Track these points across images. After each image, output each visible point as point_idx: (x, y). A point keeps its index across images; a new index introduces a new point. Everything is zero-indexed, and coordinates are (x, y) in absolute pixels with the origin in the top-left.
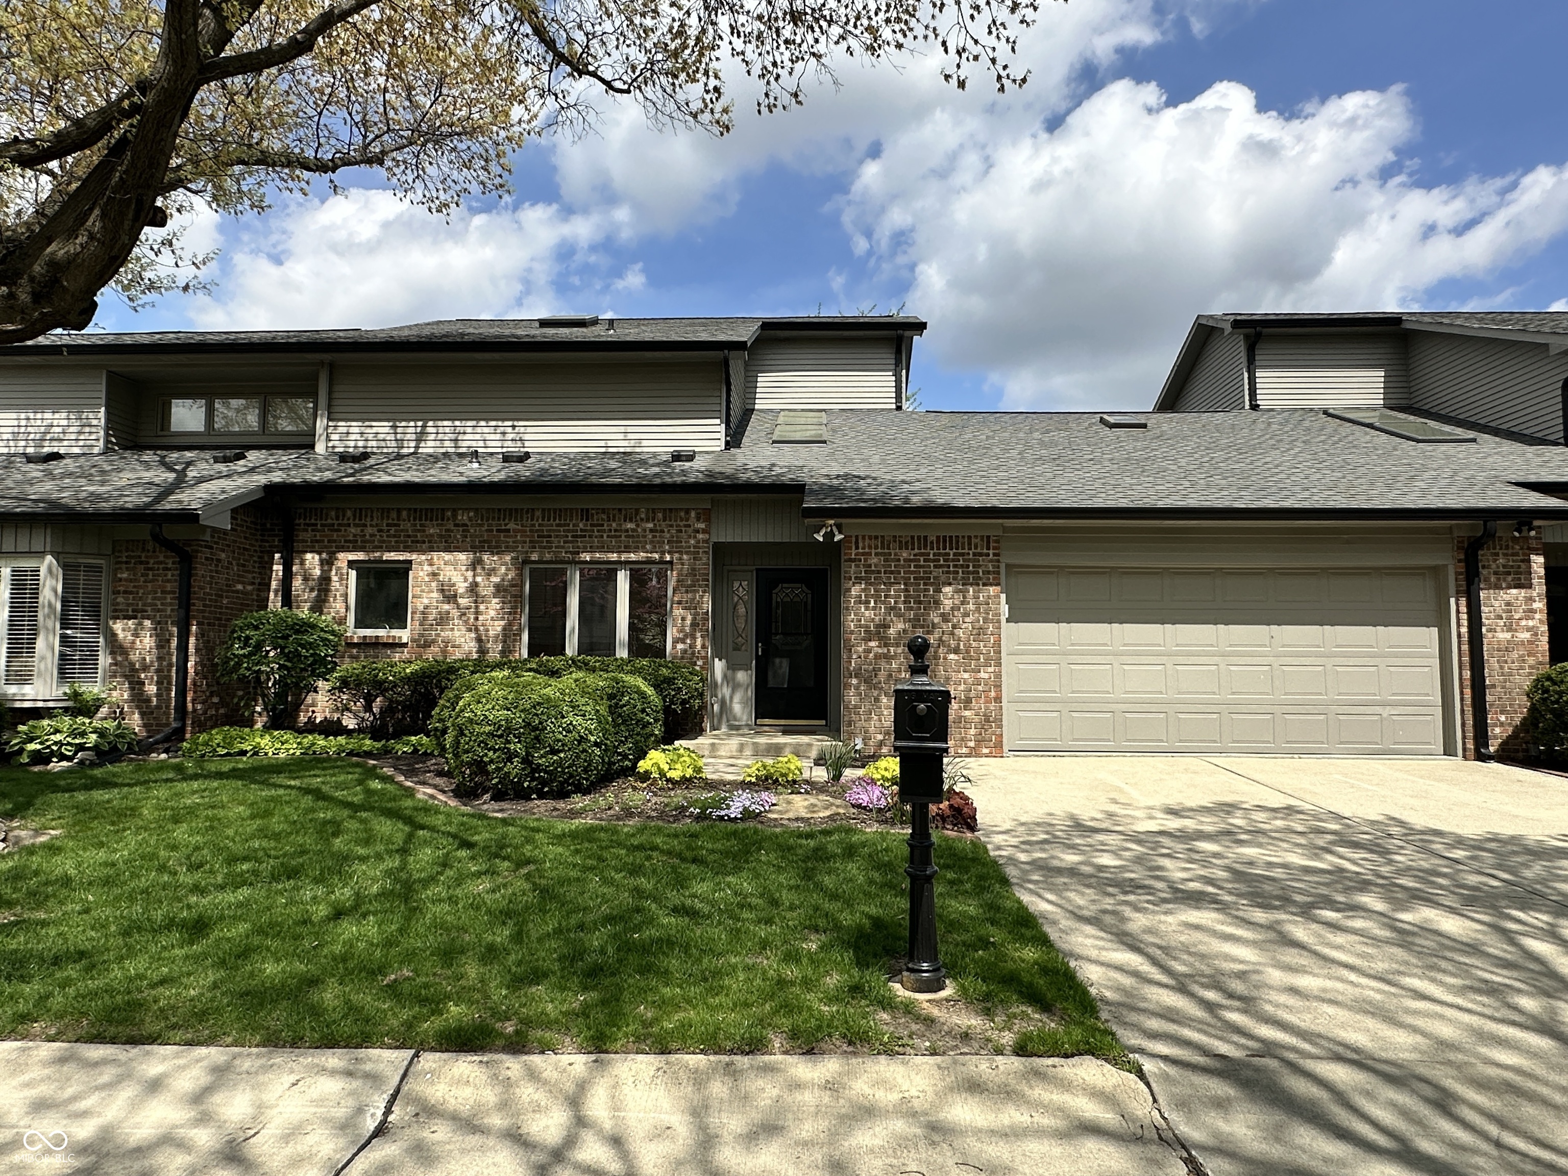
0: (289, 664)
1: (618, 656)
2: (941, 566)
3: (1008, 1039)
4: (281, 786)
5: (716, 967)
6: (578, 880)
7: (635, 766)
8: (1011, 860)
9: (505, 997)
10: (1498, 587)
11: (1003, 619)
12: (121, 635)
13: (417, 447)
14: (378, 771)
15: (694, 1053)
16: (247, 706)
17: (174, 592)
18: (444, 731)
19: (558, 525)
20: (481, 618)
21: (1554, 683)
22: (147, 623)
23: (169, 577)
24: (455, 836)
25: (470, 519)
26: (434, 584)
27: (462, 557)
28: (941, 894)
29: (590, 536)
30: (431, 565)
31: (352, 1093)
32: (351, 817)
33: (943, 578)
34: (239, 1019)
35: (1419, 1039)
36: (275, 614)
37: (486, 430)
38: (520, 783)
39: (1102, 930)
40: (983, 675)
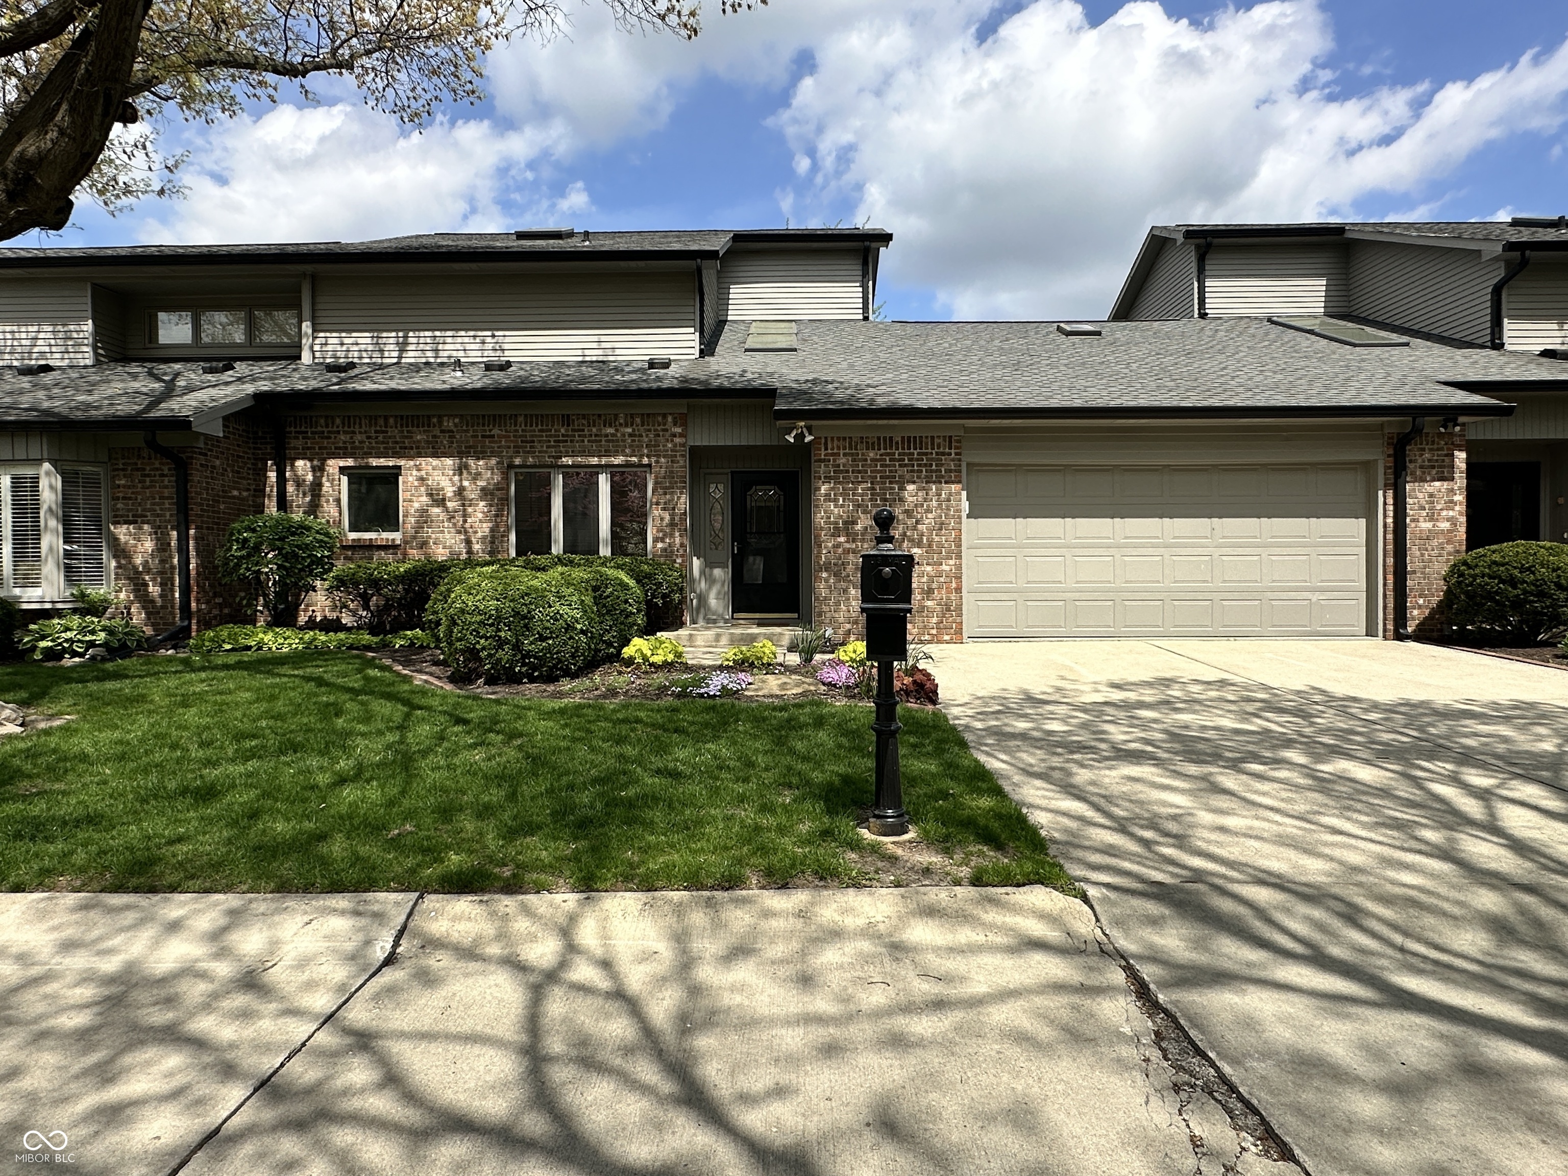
0: (287, 565)
1: (601, 554)
2: (906, 465)
3: (965, 872)
4: (285, 675)
5: (697, 817)
6: (568, 749)
7: (619, 652)
8: (967, 727)
9: (502, 846)
10: (1423, 480)
11: (964, 515)
12: (123, 538)
13: (400, 357)
14: (377, 661)
15: (678, 890)
16: (249, 605)
17: (172, 498)
18: (438, 623)
19: (540, 431)
20: (469, 520)
21: (1469, 567)
22: (146, 527)
23: (166, 483)
24: (450, 715)
25: (456, 425)
26: (422, 489)
27: (449, 462)
28: (904, 756)
29: (572, 441)
30: (419, 470)
31: (360, 930)
32: (352, 700)
33: (908, 476)
34: (252, 869)
35: (1334, 865)
36: (271, 518)
37: (466, 340)
38: (512, 668)
39: (1051, 783)
40: (944, 567)
